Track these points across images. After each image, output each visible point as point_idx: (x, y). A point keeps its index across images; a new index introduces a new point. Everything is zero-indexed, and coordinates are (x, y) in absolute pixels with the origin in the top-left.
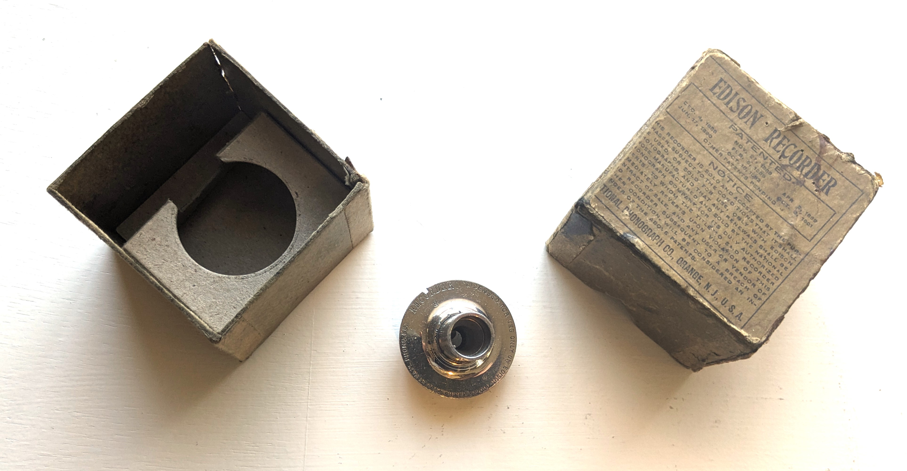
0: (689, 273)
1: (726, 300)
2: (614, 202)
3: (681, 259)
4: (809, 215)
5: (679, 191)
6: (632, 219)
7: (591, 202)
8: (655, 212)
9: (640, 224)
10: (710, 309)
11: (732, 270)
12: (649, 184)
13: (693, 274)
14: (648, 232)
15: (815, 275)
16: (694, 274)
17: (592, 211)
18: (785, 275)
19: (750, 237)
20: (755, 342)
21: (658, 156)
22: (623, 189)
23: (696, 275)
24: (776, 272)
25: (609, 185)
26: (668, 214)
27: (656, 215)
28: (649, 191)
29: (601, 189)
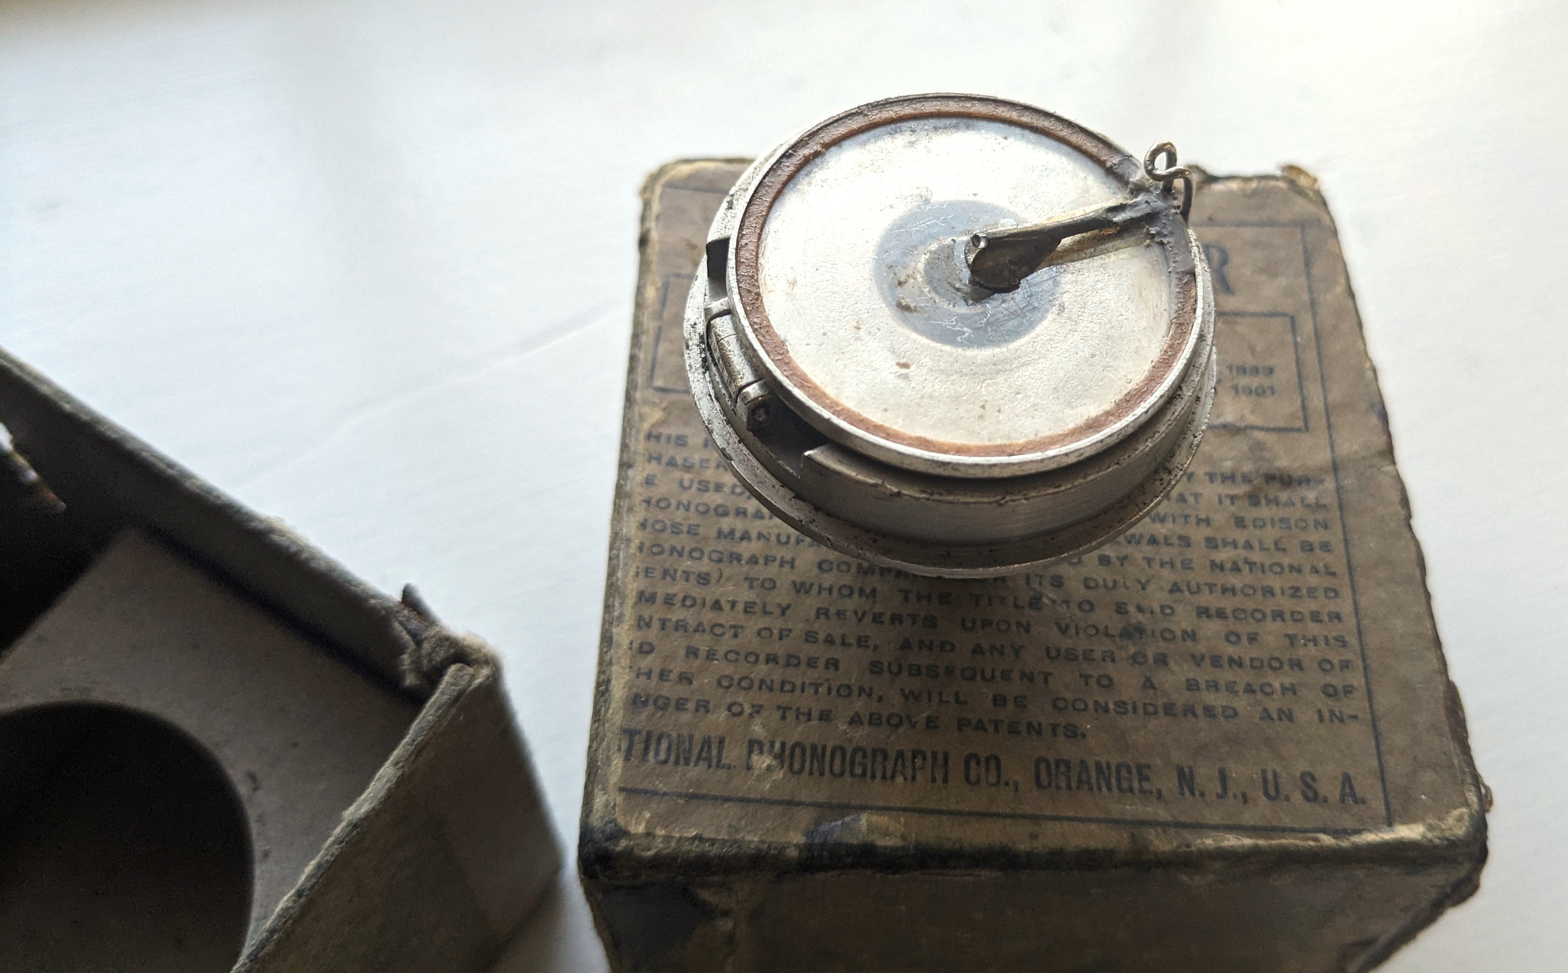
0: (1100, 789)
1: (1270, 777)
2: (700, 760)
3: (1043, 767)
4: (1242, 370)
5: (866, 573)
6: (797, 766)
7: (621, 821)
8: (848, 686)
9: (833, 759)
10: (1256, 846)
11: (1203, 674)
12: (766, 619)
13: (1113, 781)
14: (879, 768)
16: (1118, 780)
17: (649, 849)
19: (1161, 541)
20: (1459, 830)
21: (727, 523)
23: (1124, 773)
24: (1313, 580)
25: (641, 720)
26: (890, 664)
27: (859, 695)
28: (781, 639)
29: (623, 753)
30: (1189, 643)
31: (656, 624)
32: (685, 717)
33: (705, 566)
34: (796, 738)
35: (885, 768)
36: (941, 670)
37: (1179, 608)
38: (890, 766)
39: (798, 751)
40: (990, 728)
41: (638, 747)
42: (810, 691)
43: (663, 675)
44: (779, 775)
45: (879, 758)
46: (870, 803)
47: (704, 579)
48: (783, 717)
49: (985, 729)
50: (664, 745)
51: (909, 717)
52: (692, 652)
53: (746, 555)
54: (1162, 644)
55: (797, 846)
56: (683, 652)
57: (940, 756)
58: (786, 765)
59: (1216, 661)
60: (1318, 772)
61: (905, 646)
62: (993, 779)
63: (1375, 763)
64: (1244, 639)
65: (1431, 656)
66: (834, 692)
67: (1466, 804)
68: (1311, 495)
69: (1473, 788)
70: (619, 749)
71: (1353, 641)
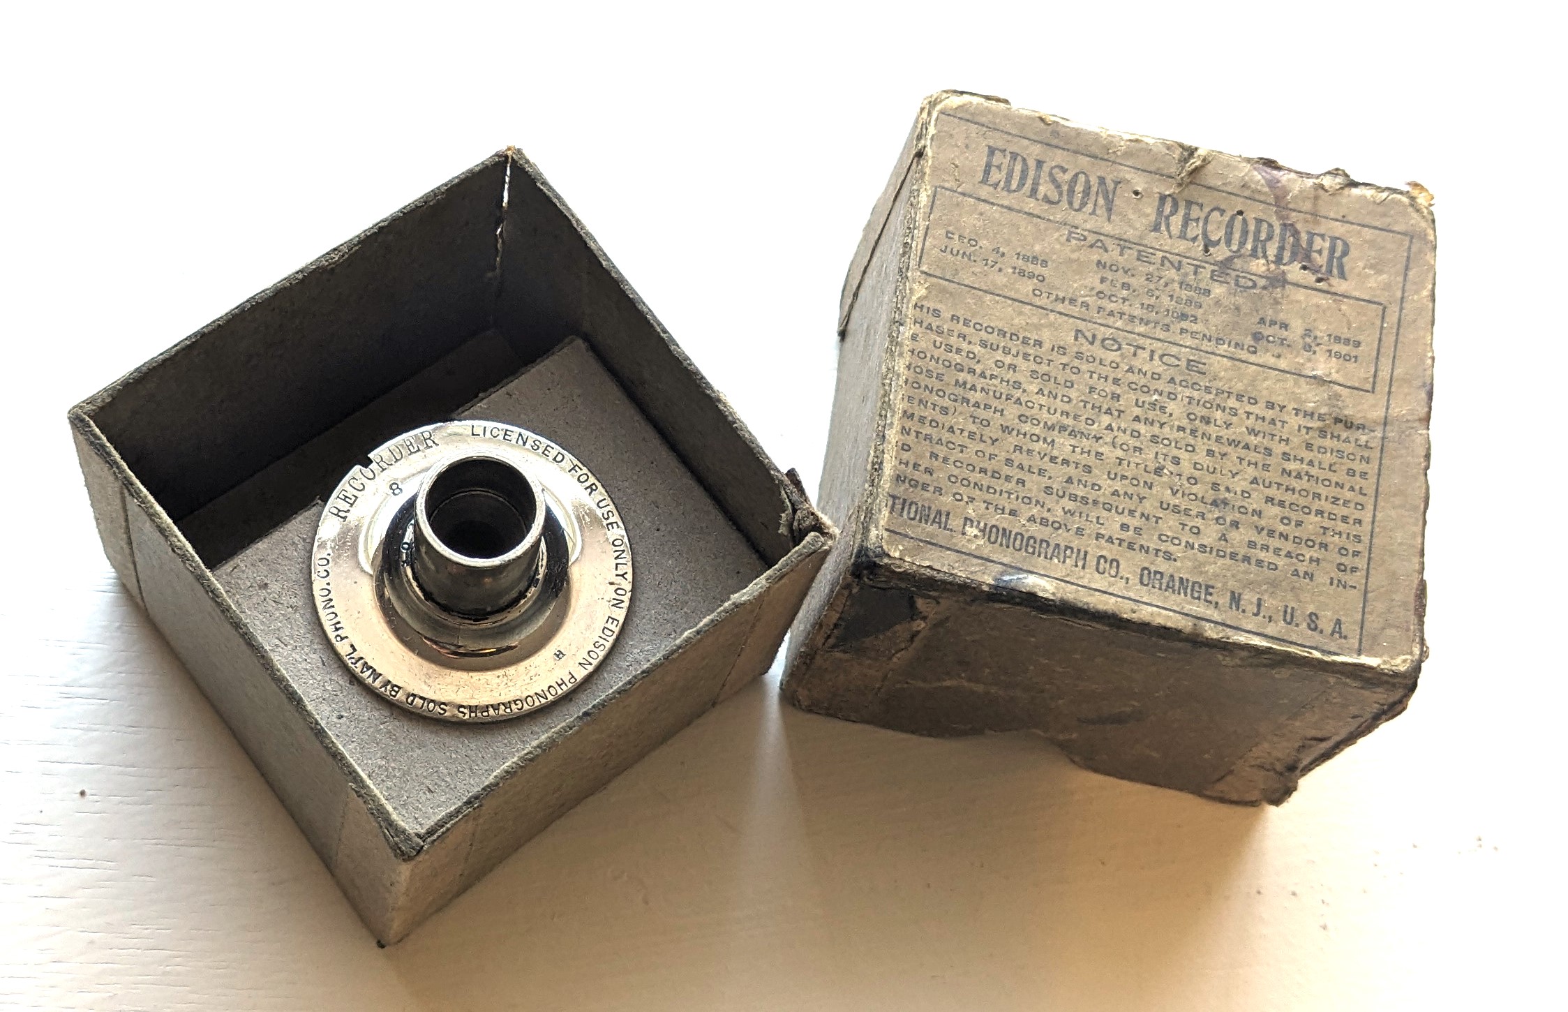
0: (1179, 593)
1: (1289, 610)
2: (934, 521)
3: (1146, 572)
4: (1338, 339)
5: (1049, 429)
6: (993, 539)
7: (885, 548)
8: (1029, 498)
9: (1015, 539)
10: (1271, 648)
11: (1261, 539)
12: (982, 446)
13: (1189, 591)
14: (1043, 551)
15: (1428, 456)
16: (1192, 590)
17: (899, 567)
18: (1371, 491)
19: (1252, 447)
20: (1403, 668)
21: (962, 376)
22: (935, 484)
23: (1197, 588)
24: (1349, 495)
25: (901, 490)
26: (1058, 490)
27: (1036, 505)
28: (990, 459)
29: (889, 509)
30: (1256, 518)
31: (913, 434)
32: (927, 495)
33: (946, 402)
34: (994, 522)
35: (1046, 552)
36: (1090, 501)
37: (1254, 495)
38: (1050, 551)
39: (994, 530)
40: (1117, 542)
41: (897, 506)
42: (1006, 495)
43: (916, 466)
44: (981, 541)
45: (1044, 545)
46: (1036, 570)
47: (945, 411)
48: (987, 508)
49: (1112, 543)
50: (914, 508)
51: (1065, 525)
52: (934, 456)
53: (972, 401)
54: (1238, 515)
55: (988, 584)
56: (928, 455)
57: (1082, 554)
58: (987, 536)
59: (1271, 533)
60: (1321, 614)
61: (1069, 480)
62: (1113, 573)
63: (1359, 618)
64: (1293, 523)
65: (1416, 560)
66: (1020, 500)
67: (1411, 653)
68: (1363, 439)
69: (1418, 645)
70: (886, 506)
71: (1366, 539)
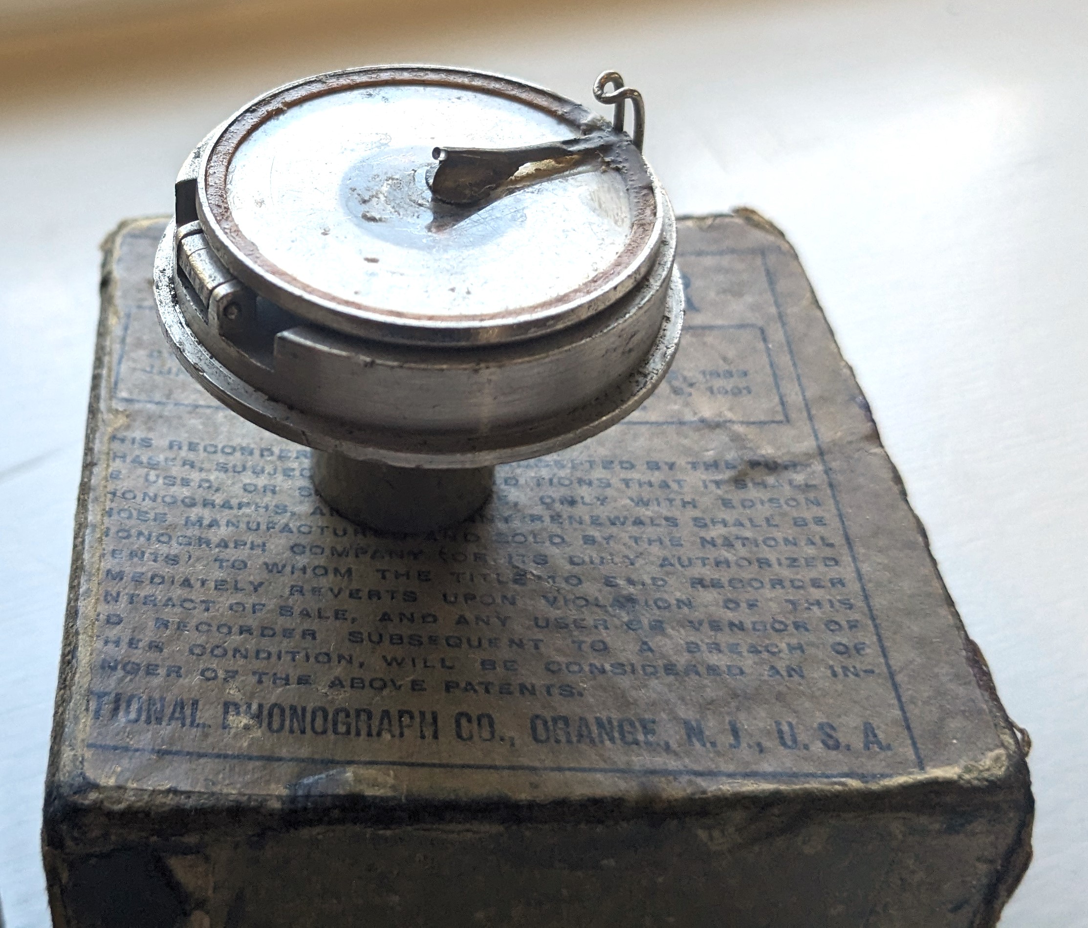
0: (601, 743)
1: (786, 729)
2: (172, 718)
3: (539, 724)
4: (717, 375)
5: (340, 555)
7: (90, 774)
8: (327, 655)
9: (313, 720)
12: (238, 597)
13: (616, 735)
14: (363, 726)
15: (898, 479)
16: (622, 733)
18: (838, 539)
19: (648, 521)
20: (997, 773)
21: (194, 513)
22: (168, 663)
23: (627, 728)
24: (811, 551)
25: (111, 683)
26: (369, 635)
28: (254, 612)
29: (91, 714)
30: (686, 610)
31: (124, 600)
34: (273, 700)
35: (369, 727)
36: (425, 640)
37: (671, 580)
38: (375, 723)
39: (276, 711)
40: (480, 689)
41: (107, 708)
42: (287, 658)
43: (133, 643)
44: (257, 733)
45: (363, 717)
46: (356, 758)
47: (173, 560)
48: (260, 682)
49: (474, 691)
50: (134, 706)
51: (392, 681)
52: (162, 623)
53: (215, 540)
54: (656, 612)
55: (279, 798)
56: (152, 624)
57: (429, 717)
58: (265, 724)
59: (715, 626)
60: (837, 722)
61: (385, 618)
62: (486, 734)
63: (897, 713)
64: (744, 605)
65: (946, 613)
66: (312, 660)
67: (1003, 745)
68: (799, 478)
69: (1007, 731)
70: (87, 710)
71: (860, 603)
